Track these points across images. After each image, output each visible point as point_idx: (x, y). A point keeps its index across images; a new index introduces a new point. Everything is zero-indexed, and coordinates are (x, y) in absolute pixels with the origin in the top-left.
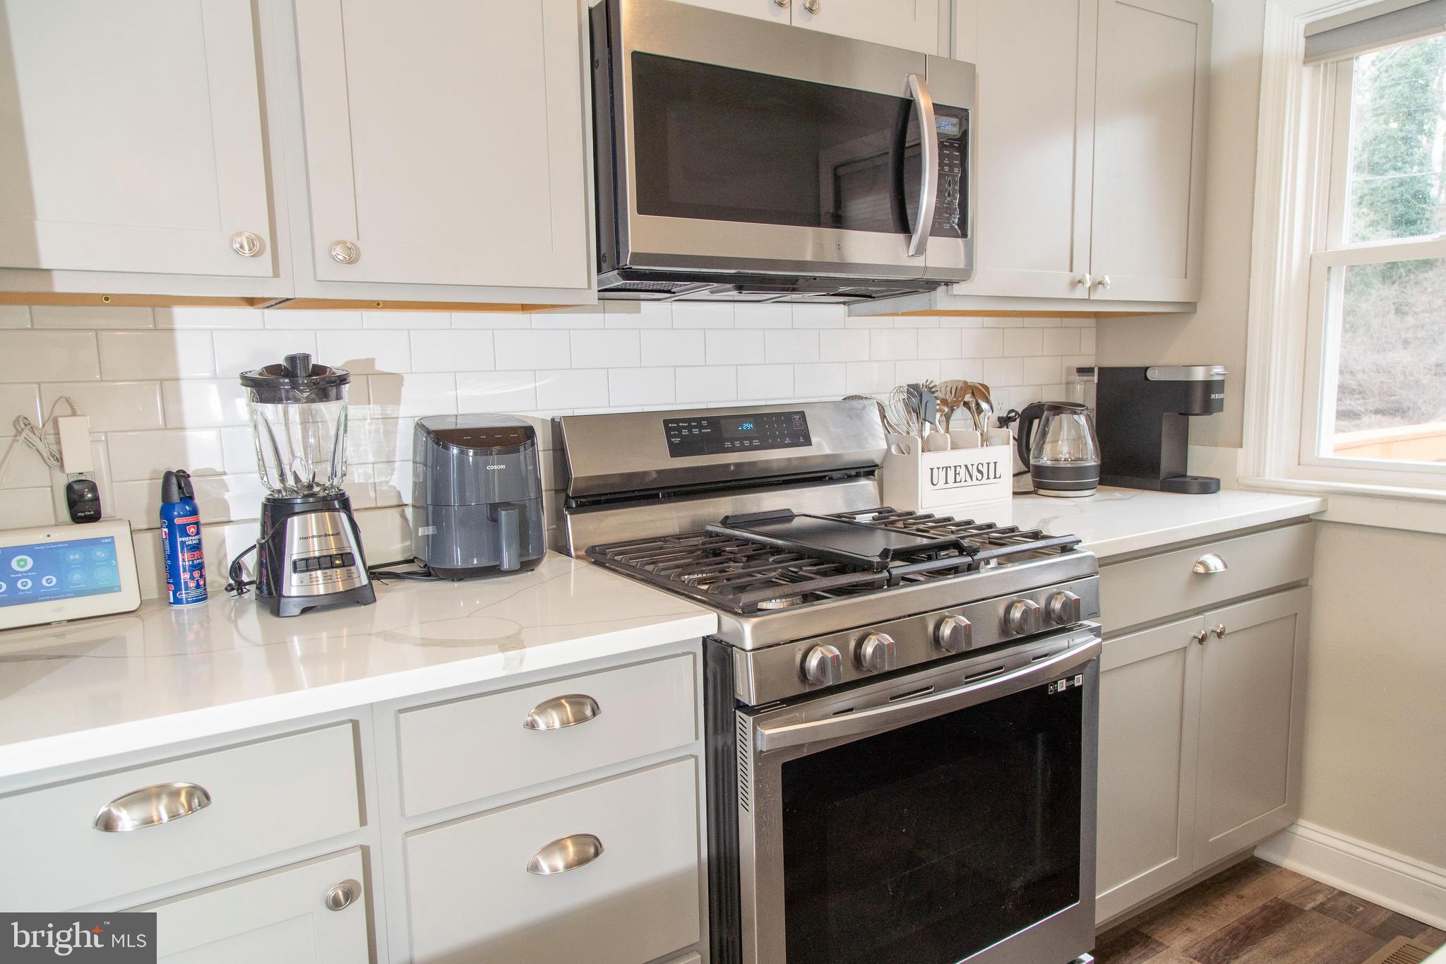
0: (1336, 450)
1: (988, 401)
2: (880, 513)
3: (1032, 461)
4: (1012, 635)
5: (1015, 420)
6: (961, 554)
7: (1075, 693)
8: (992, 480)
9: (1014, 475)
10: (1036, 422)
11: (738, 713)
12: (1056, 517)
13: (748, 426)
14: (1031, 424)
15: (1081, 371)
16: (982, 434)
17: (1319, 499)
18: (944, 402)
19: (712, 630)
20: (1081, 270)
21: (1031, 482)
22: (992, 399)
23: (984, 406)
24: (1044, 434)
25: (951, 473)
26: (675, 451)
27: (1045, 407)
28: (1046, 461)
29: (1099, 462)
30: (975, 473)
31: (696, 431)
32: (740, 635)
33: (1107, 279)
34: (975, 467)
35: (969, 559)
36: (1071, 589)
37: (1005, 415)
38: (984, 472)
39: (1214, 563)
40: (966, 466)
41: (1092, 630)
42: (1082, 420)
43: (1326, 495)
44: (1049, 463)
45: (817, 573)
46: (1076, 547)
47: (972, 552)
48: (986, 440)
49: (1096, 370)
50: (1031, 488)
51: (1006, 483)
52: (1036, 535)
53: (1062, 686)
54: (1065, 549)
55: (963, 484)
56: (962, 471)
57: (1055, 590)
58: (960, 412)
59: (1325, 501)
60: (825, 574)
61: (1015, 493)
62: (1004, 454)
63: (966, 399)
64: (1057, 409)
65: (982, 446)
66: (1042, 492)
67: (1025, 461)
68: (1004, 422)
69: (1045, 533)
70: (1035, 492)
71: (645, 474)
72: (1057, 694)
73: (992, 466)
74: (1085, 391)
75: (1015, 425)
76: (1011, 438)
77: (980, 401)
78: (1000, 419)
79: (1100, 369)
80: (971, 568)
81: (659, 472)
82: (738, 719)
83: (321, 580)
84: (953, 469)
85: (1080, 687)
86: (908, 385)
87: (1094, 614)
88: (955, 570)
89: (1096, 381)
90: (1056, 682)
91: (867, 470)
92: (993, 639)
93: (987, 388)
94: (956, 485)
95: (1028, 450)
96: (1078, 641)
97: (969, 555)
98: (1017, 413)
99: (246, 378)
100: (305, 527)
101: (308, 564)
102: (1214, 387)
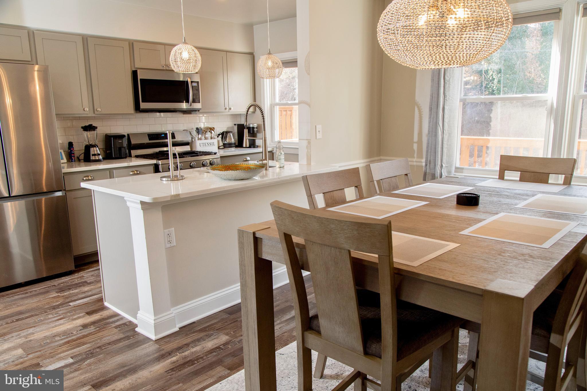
0: (278, 140)
1: (214, 131)
3: (223, 142)
10: (224, 135)
13: (163, 135)
15: (234, 125)
17: (272, 148)
18: (204, 131)
20: (227, 106)
21: (223, 146)
24: (225, 137)
25: (204, 144)
26: (150, 140)
27: (227, 132)
28: (226, 142)
29: (235, 142)
30: (209, 144)
31: (154, 136)
32: (159, 163)
33: (232, 108)
38: (211, 144)
39: (248, 158)
40: (207, 143)
42: (232, 134)
46: (217, 154)
49: (236, 125)
51: (217, 146)
54: (215, 154)
55: (206, 146)
57: (211, 160)
58: (208, 133)
61: (218, 148)
62: (218, 141)
63: (209, 130)
64: (229, 132)
65: (211, 139)
66: (225, 148)
68: (219, 135)
71: (144, 143)
73: (213, 143)
75: (221, 136)
76: (220, 138)
77: (212, 131)
78: (217, 134)
81: (147, 143)
83: (97, 157)
86: (196, 128)
89: (237, 127)
91: (187, 144)
93: (214, 128)
98: (221, 133)
99: (82, 127)
100: (94, 149)
101: (94, 155)
102: (255, 128)
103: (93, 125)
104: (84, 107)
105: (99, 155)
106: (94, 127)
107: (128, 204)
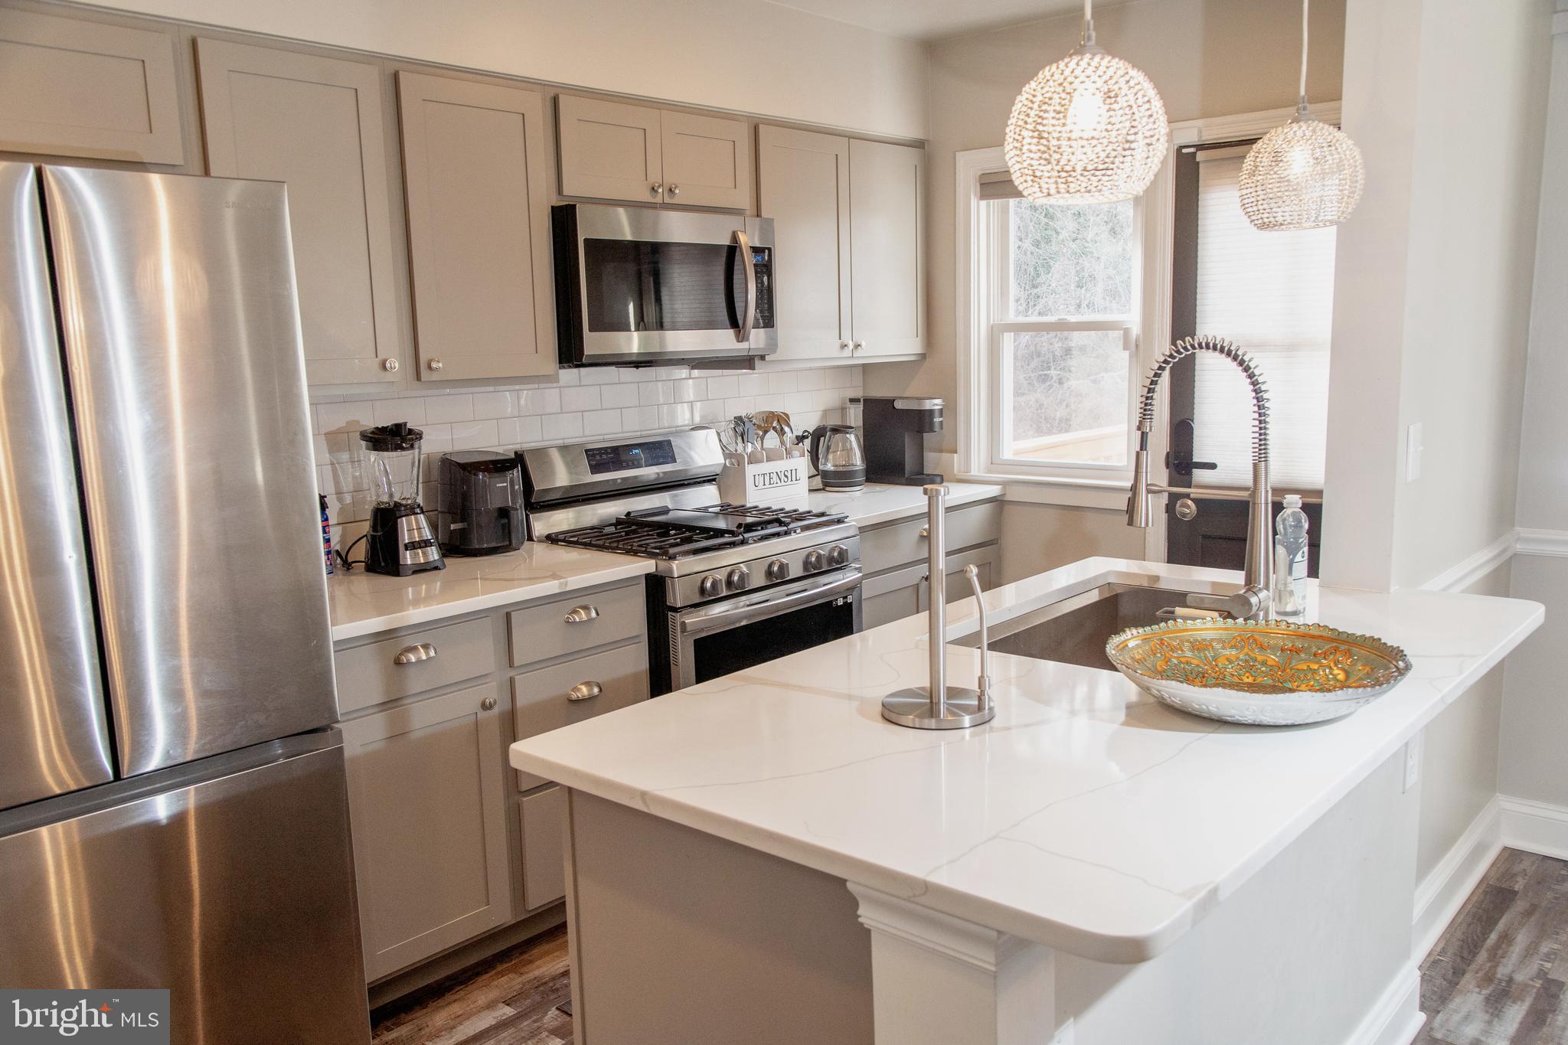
0: (1014, 454)
1: (789, 425)
2: (722, 507)
3: (821, 467)
4: (811, 571)
5: (808, 438)
6: (780, 525)
7: (848, 607)
8: (794, 482)
9: (809, 478)
10: (822, 438)
11: (669, 613)
12: (836, 505)
14: (819, 441)
15: (852, 400)
16: (786, 450)
17: (1000, 487)
18: (759, 427)
19: (653, 570)
20: (846, 338)
21: (820, 482)
22: (792, 424)
23: (786, 429)
24: (828, 448)
25: (767, 478)
26: (593, 470)
27: (828, 429)
28: (830, 467)
29: (865, 467)
30: (783, 477)
31: (604, 456)
32: (671, 570)
33: (863, 344)
34: (783, 473)
35: (785, 528)
36: (843, 544)
37: (801, 434)
38: (789, 477)
40: (777, 473)
41: (856, 569)
42: (852, 437)
43: (1005, 484)
44: (832, 468)
45: (702, 538)
46: (846, 520)
47: (786, 525)
48: (789, 453)
49: (862, 400)
50: (821, 486)
51: (804, 484)
52: (823, 514)
53: (840, 602)
54: (839, 521)
55: (775, 485)
56: (774, 476)
57: (834, 545)
58: (772, 434)
59: (1004, 488)
60: (707, 539)
61: (809, 490)
62: (801, 464)
63: (774, 425)
64: (836, 430)
65: (787, 458)
66: (828, 489)
67: (816, 467)
68: (800, 439)
69: (828, 513)
70: (823, 489)
72: (837, 606)
73: (794, 472)
74: (855, 416)
75: (807, 442)
76: (806, 452)
77: (783, 426)
78: (797, 437)
79: (864, 400)
80: (786, 533)
82: (670, 617)
83: (421, 555)
84: (768, 475)
85: (851, 603)
86: (735, 418)
87: (856, 560)
88: (777, 535)
89: (862, 409)
90: (837, 600)
91: (711, 478)
92: (801, 573)
93: (788, 416)
94: (771, 486)
95: (818, 459)
96: (848, 575)
97: (785, 526)
98: (809, 433)
99: (364, 436)
100: (409, 524)
101: (412, 546)
102: (937, 414)
103: (409, 426)
104: (381, 357)
105: (425, 544)
106: (411, 431)
107: (867, 915)
